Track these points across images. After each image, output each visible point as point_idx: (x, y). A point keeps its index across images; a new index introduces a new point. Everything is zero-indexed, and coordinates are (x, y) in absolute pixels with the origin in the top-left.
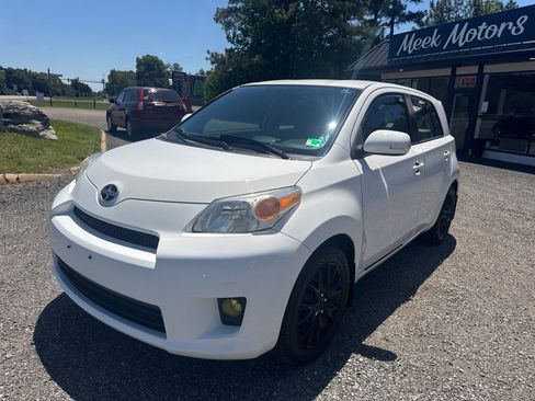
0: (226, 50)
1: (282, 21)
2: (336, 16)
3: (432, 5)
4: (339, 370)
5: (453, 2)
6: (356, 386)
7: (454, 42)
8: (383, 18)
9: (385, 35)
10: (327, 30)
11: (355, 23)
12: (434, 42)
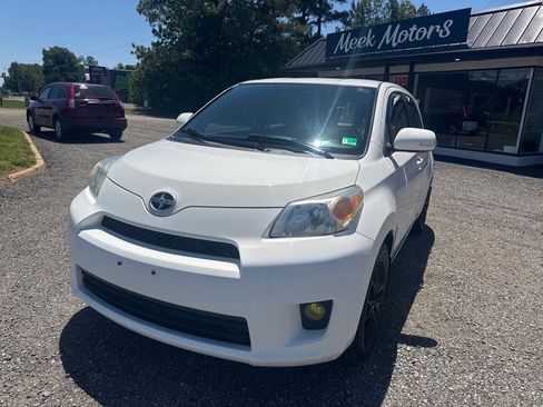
0: (153, 44)
1: (212, 15)
2: (266, 12)
3: (353, 6)
4: (395, 361)
5: (372, 4)
6: (417, 375)
7: (388, 42)
8: (311, 17)
9: (313, 33)
10: (257, 26)
11: (284, 20)
12: (369, 42)
